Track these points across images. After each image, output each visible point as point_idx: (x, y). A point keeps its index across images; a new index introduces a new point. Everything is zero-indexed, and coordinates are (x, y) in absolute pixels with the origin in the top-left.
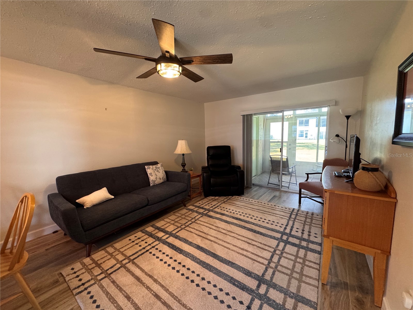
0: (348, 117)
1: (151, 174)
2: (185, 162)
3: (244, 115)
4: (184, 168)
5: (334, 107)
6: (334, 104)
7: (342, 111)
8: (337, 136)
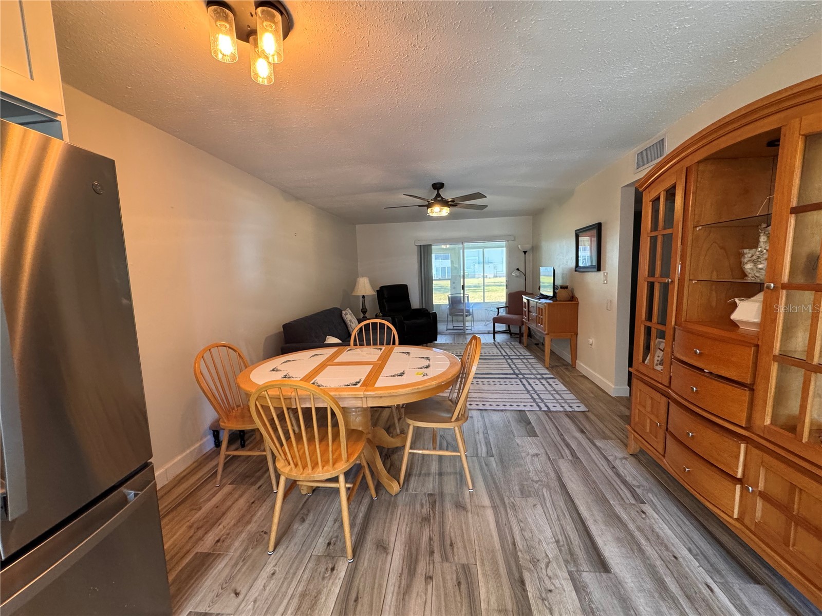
0: (525, 252)
1: (350, 321)
2: (366, 307)
3: (420, 246)
4: (364, 315)
5: (513, 242)
6: (513, 239)
7: (521, 246)
8: (518, 269)
